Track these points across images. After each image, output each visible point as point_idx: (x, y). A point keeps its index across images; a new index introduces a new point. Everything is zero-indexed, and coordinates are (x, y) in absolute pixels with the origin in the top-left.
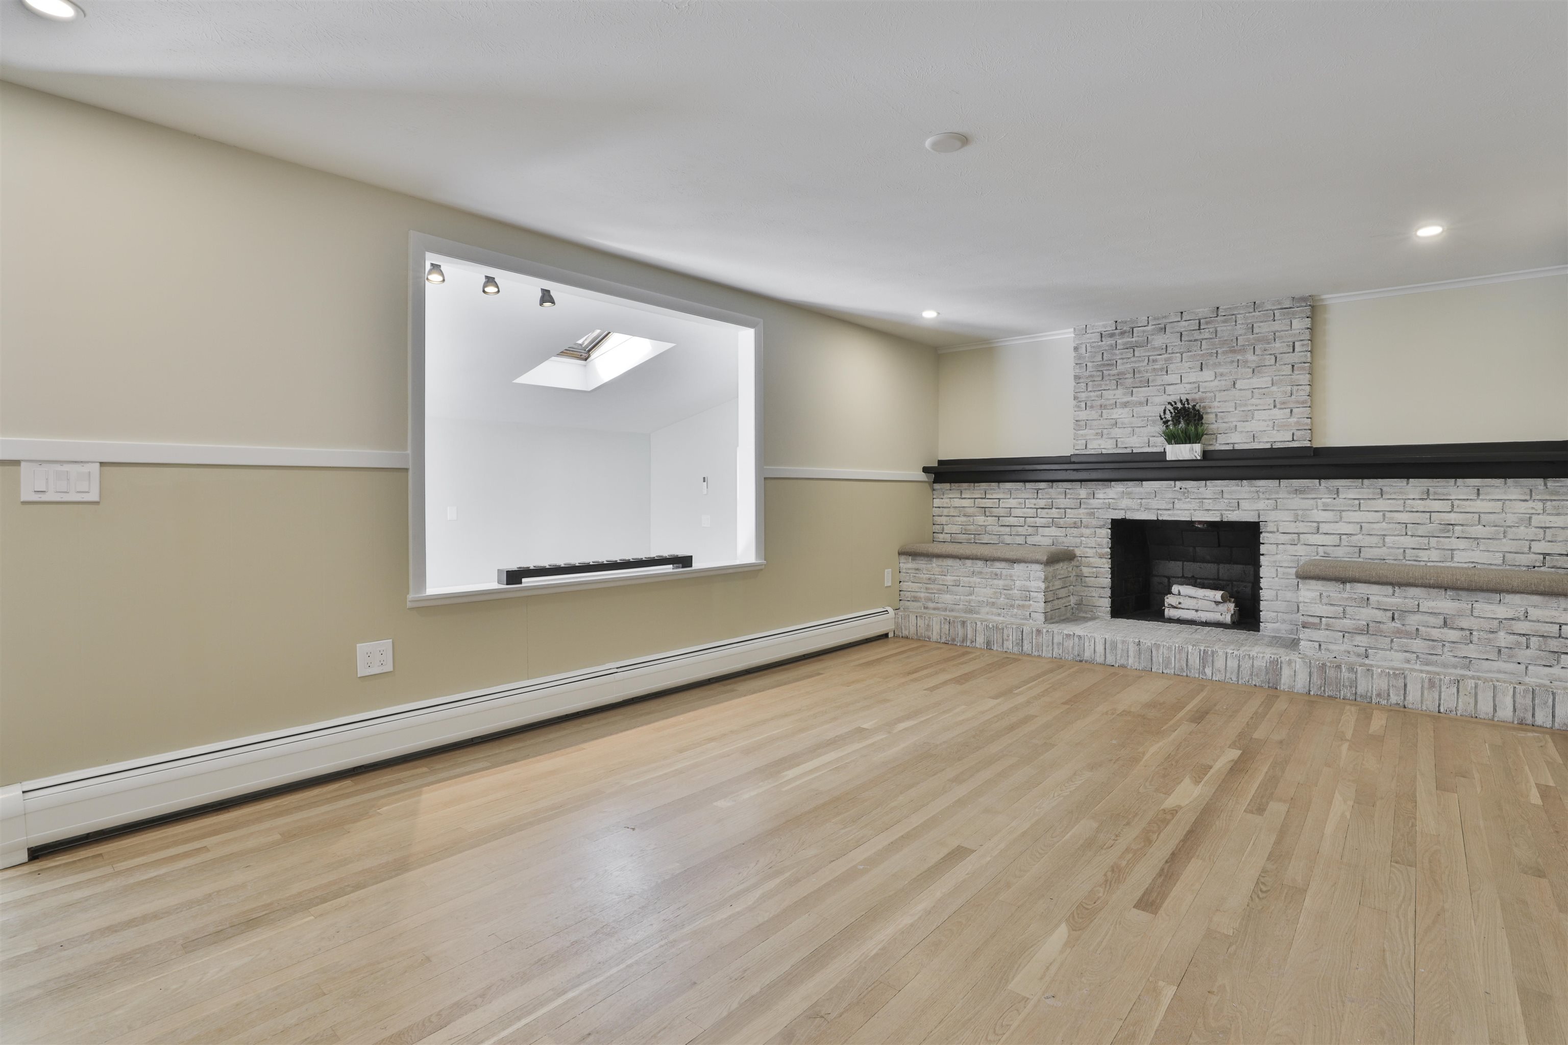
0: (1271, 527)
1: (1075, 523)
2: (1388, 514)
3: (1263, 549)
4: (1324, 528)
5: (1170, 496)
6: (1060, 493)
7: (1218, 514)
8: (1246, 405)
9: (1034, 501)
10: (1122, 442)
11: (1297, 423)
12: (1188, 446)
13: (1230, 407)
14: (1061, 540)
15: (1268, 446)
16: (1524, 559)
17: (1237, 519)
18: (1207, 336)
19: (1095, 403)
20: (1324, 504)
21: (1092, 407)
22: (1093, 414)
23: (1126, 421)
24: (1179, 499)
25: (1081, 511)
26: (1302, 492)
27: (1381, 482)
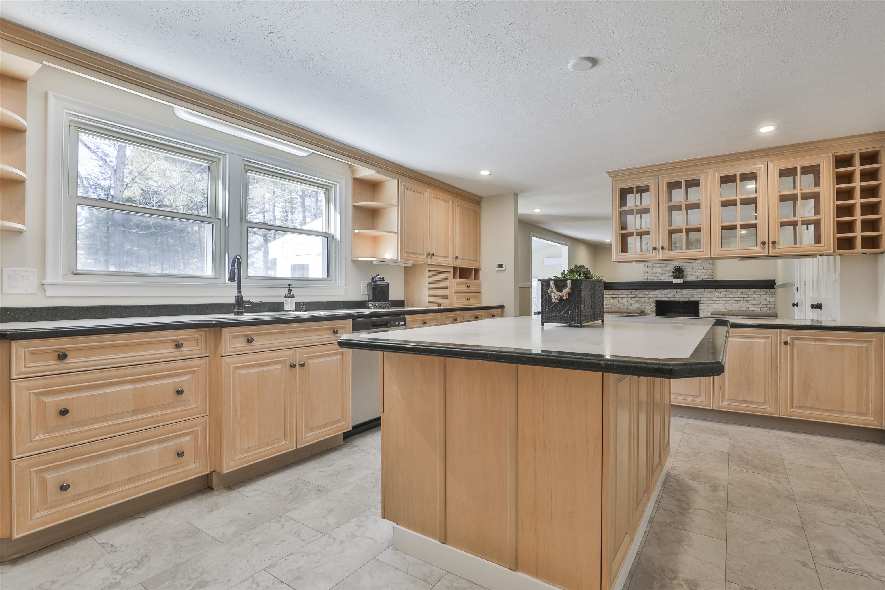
0: (702, 302)
1: (644, 302)
2: (733, 298)
3: (700, 308)
4: (717, 302)
5: (674, 294)
6: (639, 293)
7: (688, 299)
8: (695, 268)
9: (630, 295)
10: (659, 278)
11: (709, 274)
12: (680, 279)
13: (691, 268)
14: (639, 307)
15: (702, 280)
16: (765, 309)
17: (693, 300)
19: (650, 266)
20: (717, 296)
21: (649, 267)
22: (650, 269)
23: (660, 271)
24: (676, 295)
25: (646, 298)
26: (710, 293)
27: (731, 290)
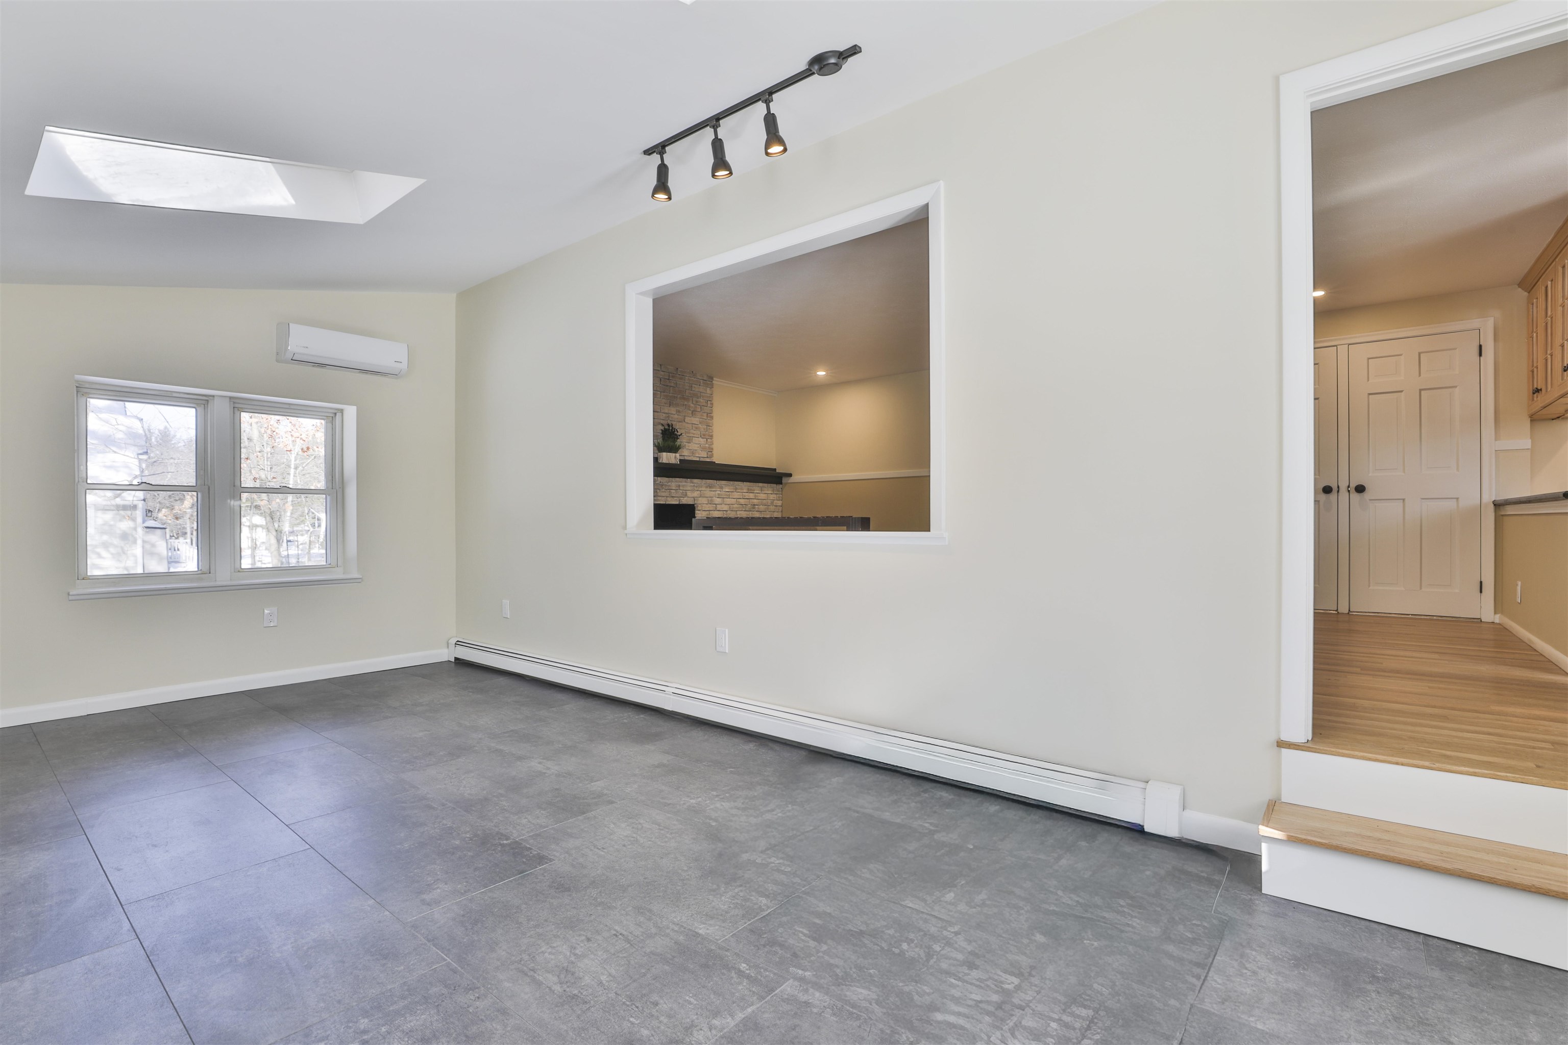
0: (699, 508)
2: (738, 500)
11: (709, 447)
12: (675, 455)
13: (685, 432)
15: (698, 459)
17: (689, 501)
18: (672, 385)
20: (718, 494)
24: (659, 490)
26: (710, 487)
27: (735, 483)
